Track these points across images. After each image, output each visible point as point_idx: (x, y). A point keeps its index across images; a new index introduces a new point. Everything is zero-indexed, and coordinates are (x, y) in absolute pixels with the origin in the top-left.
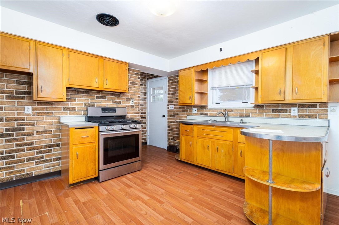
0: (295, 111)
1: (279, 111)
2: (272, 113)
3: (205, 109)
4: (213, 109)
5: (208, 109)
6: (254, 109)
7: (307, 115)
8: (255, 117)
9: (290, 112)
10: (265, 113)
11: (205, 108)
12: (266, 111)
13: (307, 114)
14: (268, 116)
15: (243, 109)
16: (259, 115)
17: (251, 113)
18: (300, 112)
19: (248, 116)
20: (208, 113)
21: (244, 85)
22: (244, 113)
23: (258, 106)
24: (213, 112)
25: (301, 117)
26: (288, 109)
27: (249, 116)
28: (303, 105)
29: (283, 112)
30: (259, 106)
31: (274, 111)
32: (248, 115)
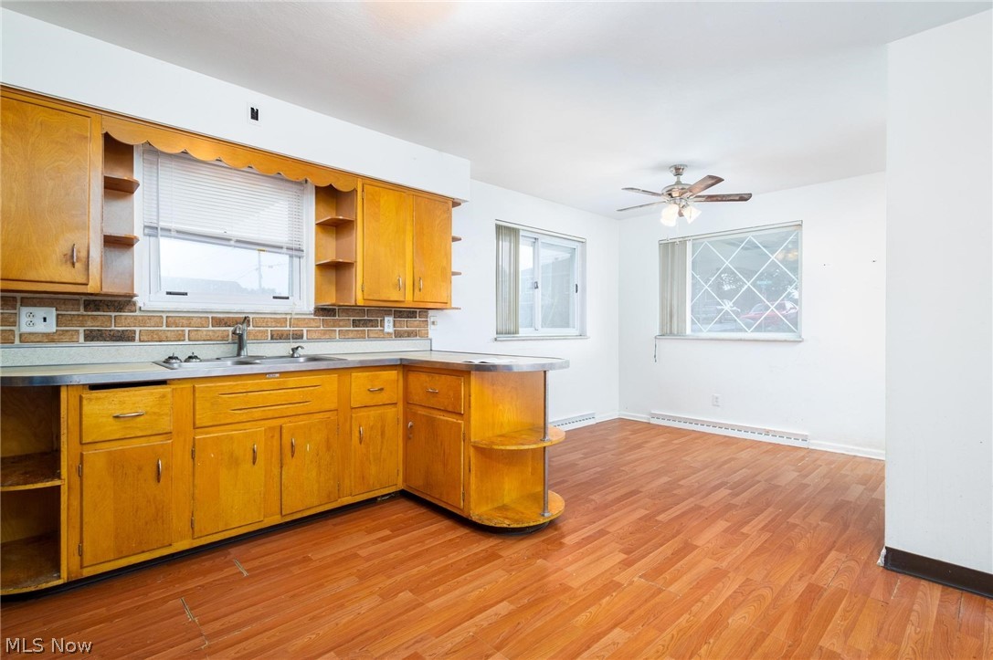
0: (389, 324)
1: (365, 323)
2: (352, 328)
3: (113, 314)
4: (164, 315)
5: (137, 313)
6: (312, 317)
7: (406, 332)
8: (318, 340)
9: (382, 326)
10: (337, 329)
11: (120, 310)
12: (341, 323)
13: (406, 328)
14: (345, 336)
15: (284, 316)
16: (325, 333)
17: (305, 330)
18: (397, 324)
19: (298, 336)
20: (137, 329)
21: (282, 248)
22: (288, 328)
23: (322, 311)
24: (164, 328)
25: (398, 335)
26: (379, 319)
27: (301, 337)
28: (401, 312)
29: (372, 326)
30: (325, 309)
31: (355, 323)
32: (299, 333)
